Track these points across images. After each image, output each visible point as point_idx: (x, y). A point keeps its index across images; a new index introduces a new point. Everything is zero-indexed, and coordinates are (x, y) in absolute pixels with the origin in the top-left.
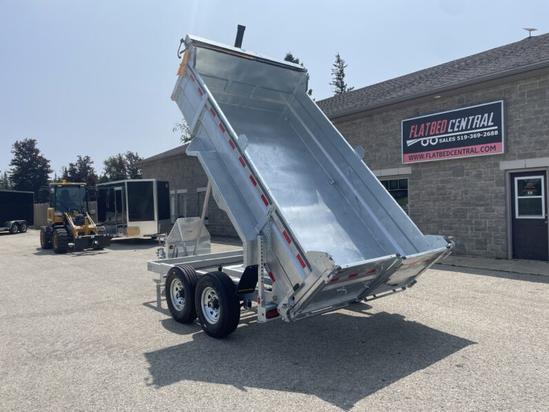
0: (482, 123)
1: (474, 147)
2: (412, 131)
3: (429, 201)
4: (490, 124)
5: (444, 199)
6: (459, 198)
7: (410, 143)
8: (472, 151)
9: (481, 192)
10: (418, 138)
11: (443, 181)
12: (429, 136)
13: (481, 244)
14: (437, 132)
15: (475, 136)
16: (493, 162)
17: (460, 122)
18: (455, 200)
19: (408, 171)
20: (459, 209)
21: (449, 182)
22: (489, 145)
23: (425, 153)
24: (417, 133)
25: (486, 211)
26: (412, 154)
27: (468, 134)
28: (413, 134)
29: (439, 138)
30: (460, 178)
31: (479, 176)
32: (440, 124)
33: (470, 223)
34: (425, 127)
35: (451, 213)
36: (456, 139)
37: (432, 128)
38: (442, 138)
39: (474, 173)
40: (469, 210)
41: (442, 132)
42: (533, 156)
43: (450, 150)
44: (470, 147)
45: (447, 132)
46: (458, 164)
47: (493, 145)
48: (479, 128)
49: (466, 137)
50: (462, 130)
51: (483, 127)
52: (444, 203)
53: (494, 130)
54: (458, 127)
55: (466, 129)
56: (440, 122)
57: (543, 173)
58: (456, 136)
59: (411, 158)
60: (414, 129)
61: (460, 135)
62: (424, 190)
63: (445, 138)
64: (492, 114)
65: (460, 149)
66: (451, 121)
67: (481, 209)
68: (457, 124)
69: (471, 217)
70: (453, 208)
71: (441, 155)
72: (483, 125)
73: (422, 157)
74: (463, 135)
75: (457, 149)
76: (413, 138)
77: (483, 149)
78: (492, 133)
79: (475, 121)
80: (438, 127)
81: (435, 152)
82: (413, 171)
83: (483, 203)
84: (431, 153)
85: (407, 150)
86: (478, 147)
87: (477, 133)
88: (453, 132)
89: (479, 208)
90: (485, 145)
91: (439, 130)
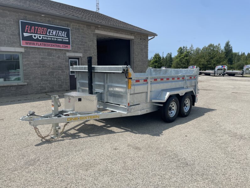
0: (62, 35)
1: (59, 45)
2: (26, 29)
3: (35, 67)
4: (65, 36)
5: (43, 67)
6: (51, 66)
7: (26, 35)
8: (59, 46)
9: (60, 64)
10: (31, 33)
11: (42, 58)
12: (37, 33)
13: (60, 86)
14: (42, 33)
15: (59, 40)
16: (64, 52)
17: (53, 31)
18: (49, 67)
19: (22, 50)
20: (51, 72)
21: (46, 59)
22: (65, 45)
23: (36, 42)
24: (30, 30)
25: (62, 72)
26: (28, 42)
27: (57, 38)
28: (27, 30)
29: (43, 37)
30: (50, 57)
31: (59, 57)
32: (43, 30)
33: (56, 78)
34: (35, 29)
35: (47, 74)
36: (51, 39)
37: (39, 30)
38: (45, 37)
39: (57, 56)
40: (55, 72)
41: (44, 34)
42: (77, 52)
43: (49, 44)
44: (58, 44)
45: (46, 35)
46: (50, 51)
47: (67, 45)
48: (61, 37)
49: (56, 39)
50: (54, 36)
51: (63, 37)
52: (44, 69)
53: (67, 39)
54: (52, 34)
55: (55, 36)
56: (43, 28)
57: (78, 59)
58: (51, 38)
59: (27, 44)
60: (28, 27)
61: (53, 38)
62: (32, 62)
63: (46, 37)
64: (66, 32)
65: (54, 44)
66: (49, 30)
67: (60, 71)
68: (51, 32)
69: (56, 75)
70: (48, 71)
71: (45, 45)
72: (63, 36)
73: (34, 44)
74: (55, 38)
75: (52, 44)
76: (27, 32)
77: (63, 46)
78: (66, 40)
79: (59, 33)
80: (42, 31)
81: (41, 43)
82: (25, 51)
83: (61, 69)
84: (39, 43)
85: (24, 38)
86: (61, 45)
87: (60, 39)
88: (50, 35)
89: (59, 71)
90: (64, 45)
91: (43, 32)
